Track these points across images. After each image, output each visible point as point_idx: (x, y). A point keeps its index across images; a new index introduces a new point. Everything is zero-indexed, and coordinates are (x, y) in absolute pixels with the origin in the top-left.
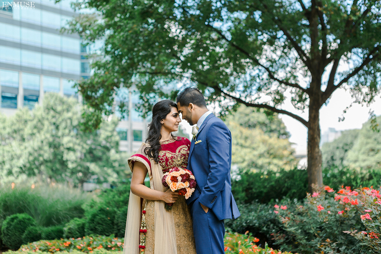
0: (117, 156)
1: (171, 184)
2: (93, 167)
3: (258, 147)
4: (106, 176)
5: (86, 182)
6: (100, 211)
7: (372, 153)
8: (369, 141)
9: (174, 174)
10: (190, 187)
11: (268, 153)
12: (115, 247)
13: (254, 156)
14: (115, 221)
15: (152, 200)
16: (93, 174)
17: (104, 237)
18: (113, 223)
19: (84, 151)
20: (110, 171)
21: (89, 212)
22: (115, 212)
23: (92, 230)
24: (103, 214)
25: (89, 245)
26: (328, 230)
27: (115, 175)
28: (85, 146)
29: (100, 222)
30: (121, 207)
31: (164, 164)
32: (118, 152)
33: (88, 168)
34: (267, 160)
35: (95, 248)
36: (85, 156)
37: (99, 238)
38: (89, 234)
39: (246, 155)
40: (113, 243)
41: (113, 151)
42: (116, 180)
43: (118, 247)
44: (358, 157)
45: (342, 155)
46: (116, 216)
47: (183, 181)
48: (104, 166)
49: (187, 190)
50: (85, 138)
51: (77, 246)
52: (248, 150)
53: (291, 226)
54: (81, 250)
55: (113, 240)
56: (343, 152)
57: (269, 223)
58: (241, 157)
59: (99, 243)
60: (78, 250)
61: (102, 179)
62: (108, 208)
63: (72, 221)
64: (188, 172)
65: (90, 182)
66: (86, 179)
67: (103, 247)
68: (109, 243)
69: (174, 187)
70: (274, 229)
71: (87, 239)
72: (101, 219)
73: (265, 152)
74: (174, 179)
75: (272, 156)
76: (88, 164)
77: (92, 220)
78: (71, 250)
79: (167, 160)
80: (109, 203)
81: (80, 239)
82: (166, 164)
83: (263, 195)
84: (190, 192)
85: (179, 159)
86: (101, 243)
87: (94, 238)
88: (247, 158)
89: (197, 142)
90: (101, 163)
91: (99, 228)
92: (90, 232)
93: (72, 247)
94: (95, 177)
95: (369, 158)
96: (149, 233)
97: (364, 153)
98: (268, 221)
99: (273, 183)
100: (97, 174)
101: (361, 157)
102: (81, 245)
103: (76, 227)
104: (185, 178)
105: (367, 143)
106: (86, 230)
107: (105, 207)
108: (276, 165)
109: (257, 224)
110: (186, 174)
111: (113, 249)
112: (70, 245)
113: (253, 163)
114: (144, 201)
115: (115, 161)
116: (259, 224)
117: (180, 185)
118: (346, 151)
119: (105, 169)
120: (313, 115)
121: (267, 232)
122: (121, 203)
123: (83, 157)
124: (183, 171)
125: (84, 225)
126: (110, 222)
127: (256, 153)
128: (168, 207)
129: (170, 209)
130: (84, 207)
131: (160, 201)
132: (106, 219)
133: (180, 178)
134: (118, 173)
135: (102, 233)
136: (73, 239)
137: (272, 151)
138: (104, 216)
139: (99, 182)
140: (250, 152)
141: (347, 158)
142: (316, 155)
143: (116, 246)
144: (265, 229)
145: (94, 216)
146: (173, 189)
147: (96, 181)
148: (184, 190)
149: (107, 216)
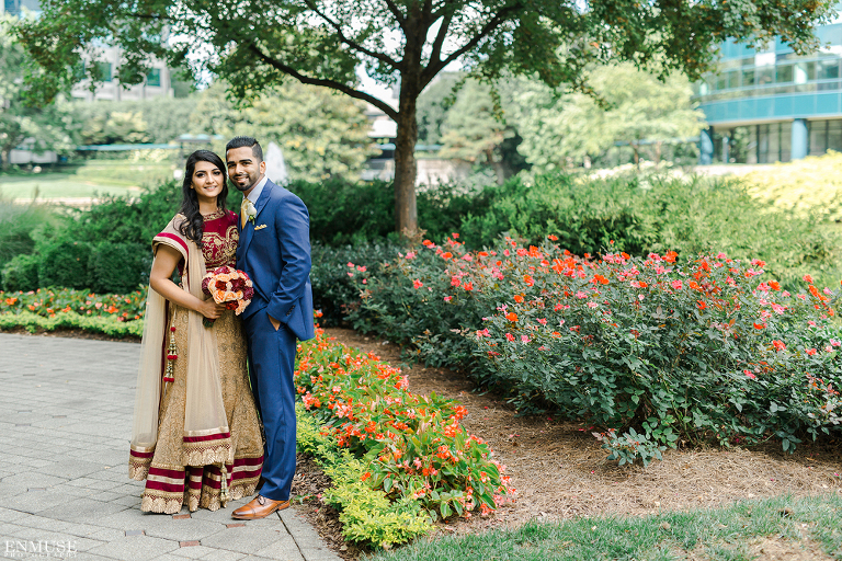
0: (69, 107)
1: (215, 292)
2: (26, 123)
3: (308, 99)
4: (51, 141)
5: (15, 148)
6: (63, 246)
7: (484, 114)
8: (481, 94)
9: (222, 277)
10: (244, 299)
11: (323, 111)
12: (91, 309)
13: (301, 113)
14: (89, 265)
15: (184, 308)
16: (27, 135)
17: (73, 292)
18: (85, 266)
19: (10, 96)
20: (56, 132)
21: (44, 247)
22: (88, 250)
23: (50, 277)
24: (69, 253)
25: (48, 304)
26: (427, 315)
27: (66, 139)
28: (11, 87)
29: (63, 264)
30: (98, 241)
31: (210, 255)
32: (69, 98)
33: (18, 126)
34: (321, 122)
35: (59, 310)
36: (12, 105)
37: (63, 293)
38: (46, 285)
39: (287, 112)
40: (89, 304)
41: (60, 98)
42: (67, 147)
43: (97, 310)
44: (463, 120)
45: (439, 116)
46: (90, 257)
47: (235, 289)
48: (47, 123)
49: (240, 303)
50: (10, 74)
51: (30, 306)
52: (289, 105)
53: (372, 303)
54: (35, 312)
55: (88, 298)
56: (441, 109)
57: (338, 284)
58: (278, 115)
59: (66, 302)
60: (30, 311)
61: (43, 144)
62: (76, 243)
63: (15, 259)
64: (243, 277)
65: (21, 149)
66: (14, 144)
67: (72, 308)
68: (82, 303)
69: (220, 297)
70: (344, 292)
71: (44, 294)
72: (65, 260)
73: (318, 107)
74: (221, 286)
75: (329, 116)
76: (18, 119)
77: (50, 261)
78: (19, 310)
79: (215, 250)
80: (76, 232)
81: (32, 293)
82: (213, 256)
83: (326, 225)
84: (243, 305)
85: (231, 249)
86: (69, 302)
87: (57, 292)
88: (288, 117)
89: (257, 228)
90: (40, 118)
91: (63, 275)
92: (48, 280)
93: (20, 306)
94: (31, 140)
95: (480, 121)
96: (180, 362)
97: (471, 114)
98: (335, 282)
99: (342, 208)
100: (34, 136)
101: (469, 119)
102: (36, 304)
103: (24, 270)
104: (238, 285)
105: (478, 98)
106: (39, 276)
107: (70, 239)
108: (335, 130)
109: (318, 285)
110: (240, 278)
111: (88, 313)
112: (17, 303)
113: (299, 125)
114: (170, 307)
115: (66, 114)
116: (322, 284)
117: (229, 295)
118: (446, 109)
119: (49, 127)
120: (406, 105)
121: (334, 297)
122: (97, 234)
123: (8, 106)
124: (235, 274)
125: (35, 267)
126: (81, 265)
127: (305, 110)
128: (208, 323)
129: (211, 326)
130: (35, 235)
131: (197, 313)
132: (74, 260)
133: (229, 285)
134: (71, 134)
135: (68, 283)
136: (21, 293)
137: (329, 108)
138: (70, 256)
139: (38, 150)
140: (294, 108)
141: (447, 122)
142: (409, 166)
143: (93, 308)
144: (330, 292)
145: (53, 255)
146: (218, 301)
147: (32, 147)
148: (235, 303)
149: (75, 255)
